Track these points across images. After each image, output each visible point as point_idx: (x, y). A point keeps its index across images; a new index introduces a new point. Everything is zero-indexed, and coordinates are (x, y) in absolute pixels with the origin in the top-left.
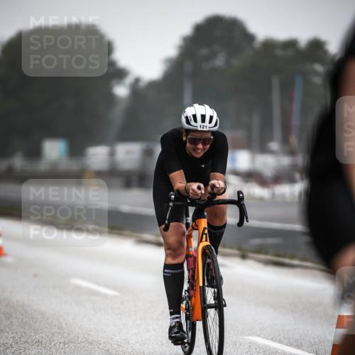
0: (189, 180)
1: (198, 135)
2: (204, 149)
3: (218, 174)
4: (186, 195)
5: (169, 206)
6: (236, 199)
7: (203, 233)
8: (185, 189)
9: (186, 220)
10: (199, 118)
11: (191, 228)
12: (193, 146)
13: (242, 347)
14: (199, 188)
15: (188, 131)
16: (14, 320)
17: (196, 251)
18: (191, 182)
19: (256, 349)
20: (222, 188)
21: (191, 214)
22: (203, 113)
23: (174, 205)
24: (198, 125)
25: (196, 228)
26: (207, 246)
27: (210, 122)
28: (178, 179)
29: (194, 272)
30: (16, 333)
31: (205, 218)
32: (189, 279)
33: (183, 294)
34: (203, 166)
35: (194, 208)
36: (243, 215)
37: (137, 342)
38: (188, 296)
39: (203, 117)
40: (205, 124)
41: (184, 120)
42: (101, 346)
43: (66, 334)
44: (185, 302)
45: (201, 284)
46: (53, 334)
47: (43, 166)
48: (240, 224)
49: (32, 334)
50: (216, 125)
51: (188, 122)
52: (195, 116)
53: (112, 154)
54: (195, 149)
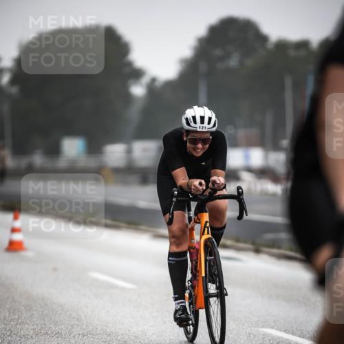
0: (191, 177)
1: (197, 136)
2: (203, 148)
3: (219, 171)
4: (188, 190)
5: (172, 201)
6: (236, 194)
7: (205, 227)
8: (188, 185)
9: (189, 214)
10: (198, 120)
11: (193, 221)
12: (193, 146)
13: (256, 339)
14: (201, 184)
15: (188, 132)
16: (35, 312)
17: (199, 243)
18: (193, 178)
19: (270, 340)
20: (222, 184)
21: (193, 209)
22: (203, 115)
23: (177, 200)
24: (198, 126)
25: (198, 221)
26: (209, 238)
27: (209, 123)
28: (181, 176)
29: (197, 263)
30: (37, 325)
31: (206, 212)
32: (192, 270)
33: (187, 284)
34: (204, 164)
35: (196, 203)
36: (242, 209)
37: (154, 334)
38: (191, 286)
39: (202, 118)
40: (204, 125)
41: (184, 121)
42: (119, 338)
43: (84, 327)
44: (188, 292)
45: (203, 275)
46: (72, 326)
47: (62, 163)
48: (240, 217)
49: (52, 326)
50: (214, 125)
51: (188, 123)
52: (194, 118)
53: (129, 151)
54: (195, 149)
